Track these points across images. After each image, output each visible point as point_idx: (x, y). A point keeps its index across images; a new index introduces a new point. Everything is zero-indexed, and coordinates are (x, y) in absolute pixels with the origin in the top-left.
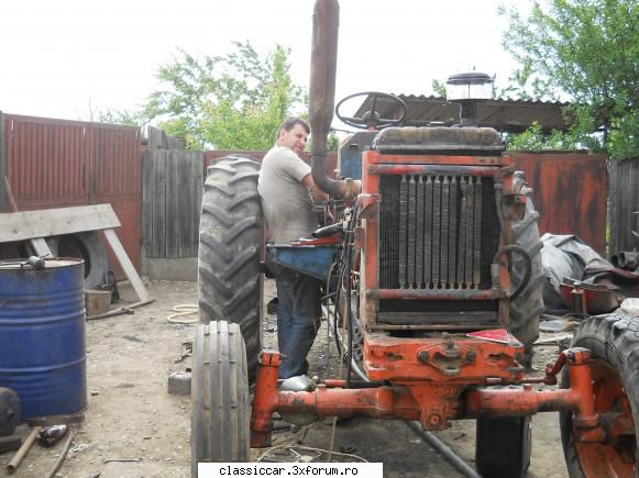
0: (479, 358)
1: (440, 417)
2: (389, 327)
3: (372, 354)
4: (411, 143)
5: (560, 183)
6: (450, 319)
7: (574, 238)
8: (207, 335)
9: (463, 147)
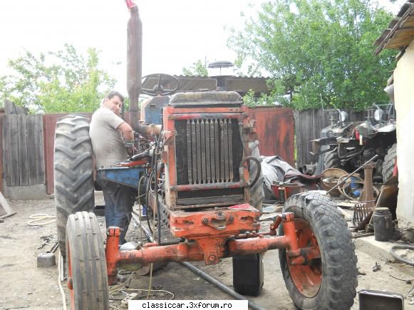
0: (235, 220)
1: (215, 257)
2: (184, 207)
3: (176, 222)
4: (191, 101)
5: (267, 125)
6: (218, 200)
7: (277, 158)
8: (77, 219)
9: (220, 102)
